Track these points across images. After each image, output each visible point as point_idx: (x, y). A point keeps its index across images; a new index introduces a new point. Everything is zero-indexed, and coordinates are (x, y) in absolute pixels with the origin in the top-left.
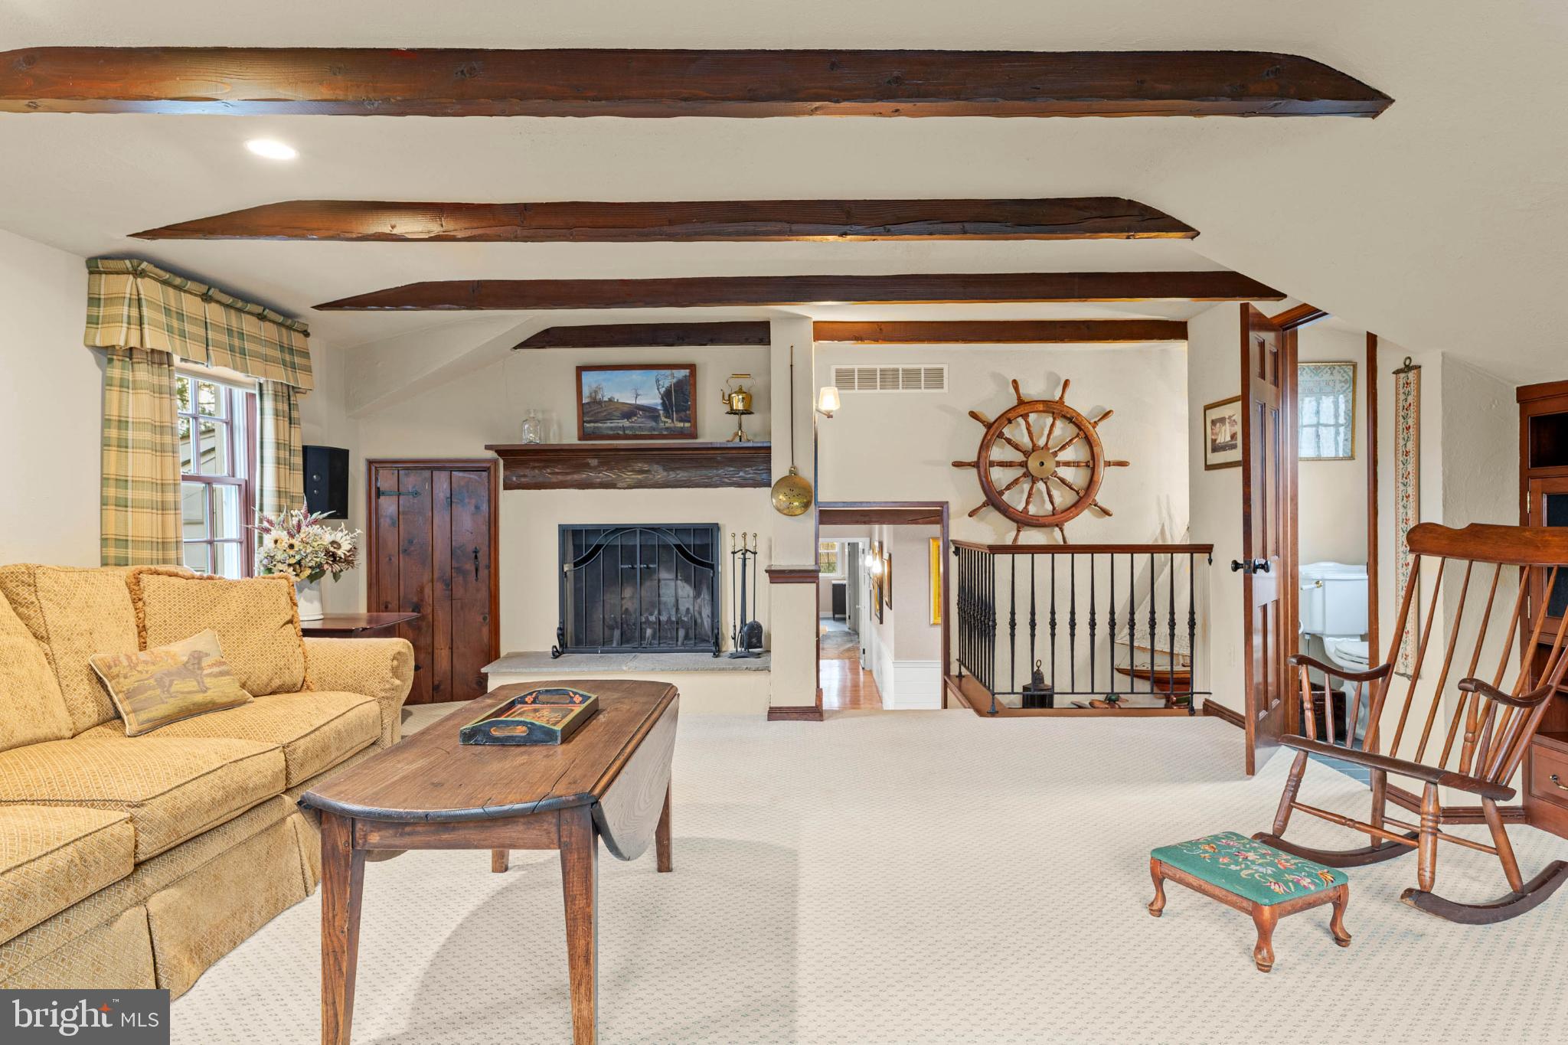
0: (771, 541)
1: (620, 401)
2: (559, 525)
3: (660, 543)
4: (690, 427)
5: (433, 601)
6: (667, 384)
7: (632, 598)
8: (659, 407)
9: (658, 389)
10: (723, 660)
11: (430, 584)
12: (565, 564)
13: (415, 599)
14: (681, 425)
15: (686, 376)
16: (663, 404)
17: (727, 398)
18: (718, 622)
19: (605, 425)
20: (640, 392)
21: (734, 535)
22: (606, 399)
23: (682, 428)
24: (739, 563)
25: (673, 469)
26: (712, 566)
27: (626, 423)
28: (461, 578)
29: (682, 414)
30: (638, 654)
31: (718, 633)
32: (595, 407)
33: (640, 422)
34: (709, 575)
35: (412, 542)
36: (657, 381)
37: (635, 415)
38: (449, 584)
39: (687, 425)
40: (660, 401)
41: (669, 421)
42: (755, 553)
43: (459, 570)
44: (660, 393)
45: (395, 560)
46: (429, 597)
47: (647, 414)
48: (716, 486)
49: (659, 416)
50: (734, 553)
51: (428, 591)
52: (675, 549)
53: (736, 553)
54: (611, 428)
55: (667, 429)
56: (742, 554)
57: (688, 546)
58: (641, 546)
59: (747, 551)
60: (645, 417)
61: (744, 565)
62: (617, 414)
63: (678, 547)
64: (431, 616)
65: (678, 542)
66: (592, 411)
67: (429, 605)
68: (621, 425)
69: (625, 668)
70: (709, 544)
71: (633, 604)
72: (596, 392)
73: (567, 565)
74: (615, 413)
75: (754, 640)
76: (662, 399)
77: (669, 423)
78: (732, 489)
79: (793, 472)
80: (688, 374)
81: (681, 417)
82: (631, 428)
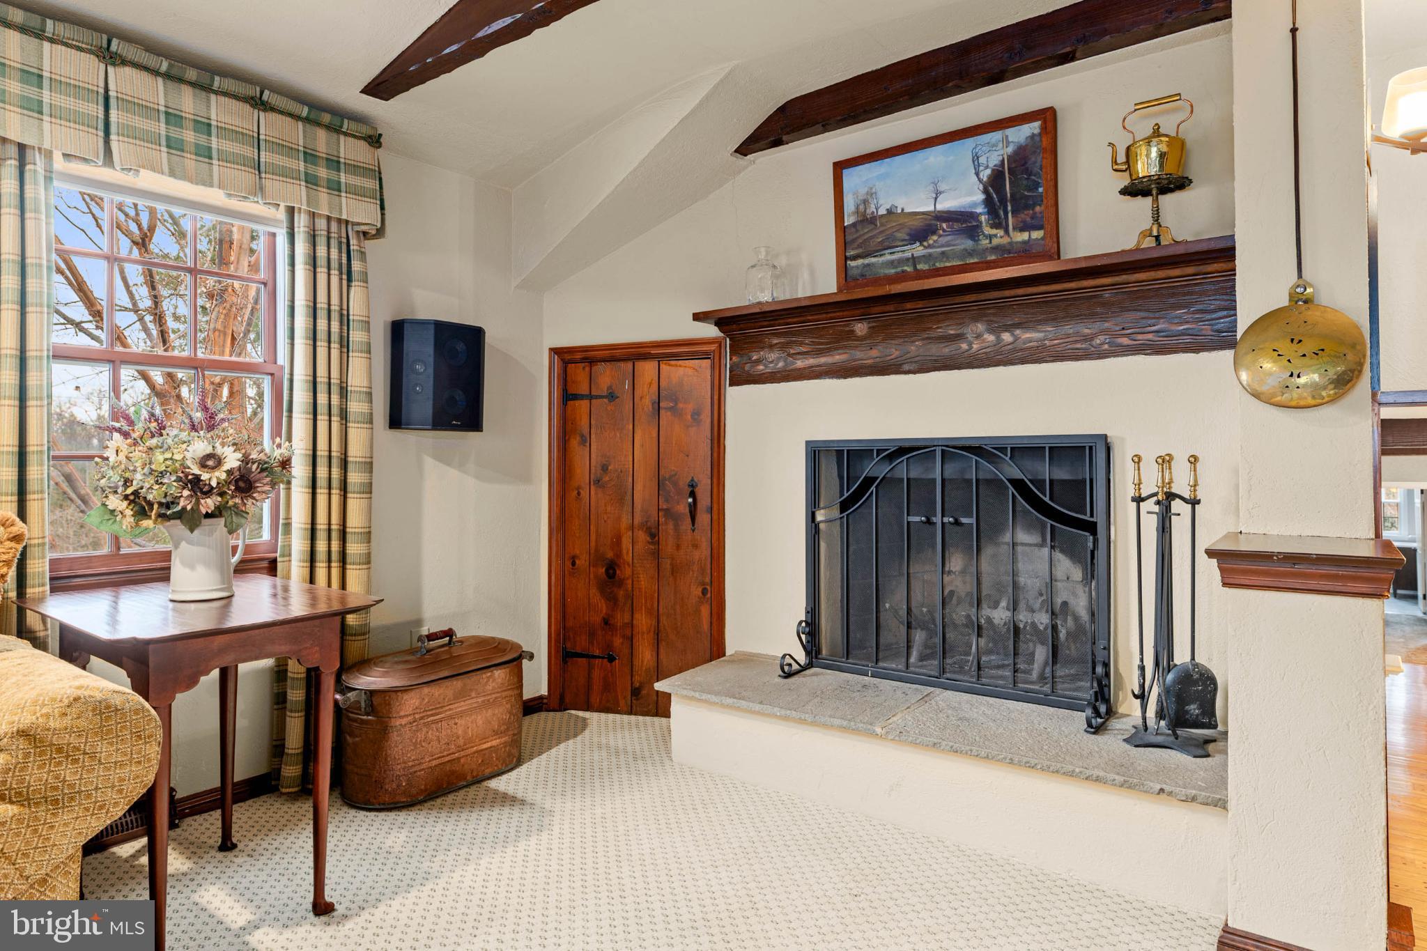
0: (1236, 472)
1: (907, 210)
2: (807, 442)
3: (981, 477)
4: (1043, 239)
5: (633, 559)
6: (994, 160)
7: (963, 572)
8: (980, 209)
9: (977, 174)
10: (1112, 743)
11: (630, 533)
12: (819, 508)
13: (610, 555)
14: (1025, 236)
15: (1033, 136)
16: (988, 202)
17: (1121, 158)
18: (1107, 648)
19: (881, 260)
20: (942, 187)
21: (1137, 460)
22: (882, 211)
23: (1024, 242)
24: (1150, 525)
25: (1008, 328)
26: (1091, 528)
27: (918, 250)
28: (671, 526)
29: (1025, 216)
30: (938, 691)
31: (1107, 675)
32: (866, 230)
33: (947, 244)
34: (1086, 547)
35: (607, 469)
36: (976, 158)
37: (934, 232)
38: (654, 534)
39: (1036, 235)
40: (981, 197)
41: (1000, 232)
42: (1194, 502)
43: (668, 512)
44: (980, 180)
45: (585, 494)
46: (628, 553)
47: (956, 226)
48: (1102, 355)
49: (979, 226)
50: (1139, 500)
51: (626, 543)
52: (1011, 489)
53: (1143, 500)
54: (892, 264)
55: (996, 249)
56: (1158, 503)
57: (1039, 483)
58: (943, 480)
59: (1171, 496)
60: (953, 233)
61: (1164, 529)
62: (901, 235)
63: (1018, 484)
64: (630, 582)
65: (1018, 475)
66: (861, 236)
67: (628, 565)
68: (908, 255)
69: (878, 730)
70: (1084, 481)
71: (965, 583)
72: (865, 202)
73: (822, 511)
74: (899, 235)
75: (1193, 709)
76: (986, 191)
77: (1000, 238)
78: (1140, 359)
79: (1301, 300)
80: (1037, 131)
81: (1024, 222)
82: (927, 258)
